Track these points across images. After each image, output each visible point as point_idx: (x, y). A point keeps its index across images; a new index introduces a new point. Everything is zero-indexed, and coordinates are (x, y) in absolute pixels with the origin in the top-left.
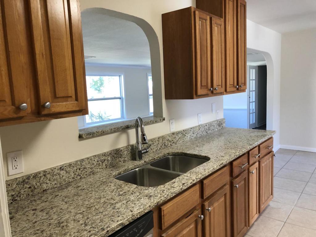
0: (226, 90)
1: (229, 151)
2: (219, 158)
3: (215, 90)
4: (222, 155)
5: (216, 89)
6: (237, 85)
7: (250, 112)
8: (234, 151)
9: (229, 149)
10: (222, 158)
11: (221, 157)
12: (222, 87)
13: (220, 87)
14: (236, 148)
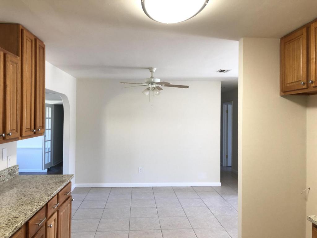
0: (21, 135)
1: (24, 208)
2: (12, 221)
3: (8, 136)
4: (15, 215)
5: (9, 134)
6: (34, 129)
7: (46, 152)
8: (30, 208)
9: (24, 205)
10: (15, 220)
11: (14, 218)
12: (16, 132)
13: (14, 131)
14: (33, 203)
